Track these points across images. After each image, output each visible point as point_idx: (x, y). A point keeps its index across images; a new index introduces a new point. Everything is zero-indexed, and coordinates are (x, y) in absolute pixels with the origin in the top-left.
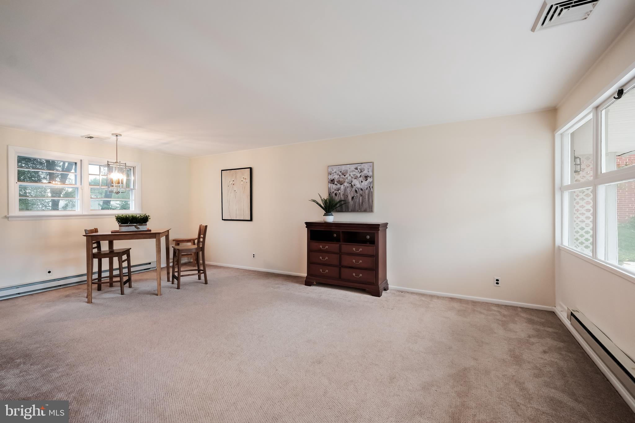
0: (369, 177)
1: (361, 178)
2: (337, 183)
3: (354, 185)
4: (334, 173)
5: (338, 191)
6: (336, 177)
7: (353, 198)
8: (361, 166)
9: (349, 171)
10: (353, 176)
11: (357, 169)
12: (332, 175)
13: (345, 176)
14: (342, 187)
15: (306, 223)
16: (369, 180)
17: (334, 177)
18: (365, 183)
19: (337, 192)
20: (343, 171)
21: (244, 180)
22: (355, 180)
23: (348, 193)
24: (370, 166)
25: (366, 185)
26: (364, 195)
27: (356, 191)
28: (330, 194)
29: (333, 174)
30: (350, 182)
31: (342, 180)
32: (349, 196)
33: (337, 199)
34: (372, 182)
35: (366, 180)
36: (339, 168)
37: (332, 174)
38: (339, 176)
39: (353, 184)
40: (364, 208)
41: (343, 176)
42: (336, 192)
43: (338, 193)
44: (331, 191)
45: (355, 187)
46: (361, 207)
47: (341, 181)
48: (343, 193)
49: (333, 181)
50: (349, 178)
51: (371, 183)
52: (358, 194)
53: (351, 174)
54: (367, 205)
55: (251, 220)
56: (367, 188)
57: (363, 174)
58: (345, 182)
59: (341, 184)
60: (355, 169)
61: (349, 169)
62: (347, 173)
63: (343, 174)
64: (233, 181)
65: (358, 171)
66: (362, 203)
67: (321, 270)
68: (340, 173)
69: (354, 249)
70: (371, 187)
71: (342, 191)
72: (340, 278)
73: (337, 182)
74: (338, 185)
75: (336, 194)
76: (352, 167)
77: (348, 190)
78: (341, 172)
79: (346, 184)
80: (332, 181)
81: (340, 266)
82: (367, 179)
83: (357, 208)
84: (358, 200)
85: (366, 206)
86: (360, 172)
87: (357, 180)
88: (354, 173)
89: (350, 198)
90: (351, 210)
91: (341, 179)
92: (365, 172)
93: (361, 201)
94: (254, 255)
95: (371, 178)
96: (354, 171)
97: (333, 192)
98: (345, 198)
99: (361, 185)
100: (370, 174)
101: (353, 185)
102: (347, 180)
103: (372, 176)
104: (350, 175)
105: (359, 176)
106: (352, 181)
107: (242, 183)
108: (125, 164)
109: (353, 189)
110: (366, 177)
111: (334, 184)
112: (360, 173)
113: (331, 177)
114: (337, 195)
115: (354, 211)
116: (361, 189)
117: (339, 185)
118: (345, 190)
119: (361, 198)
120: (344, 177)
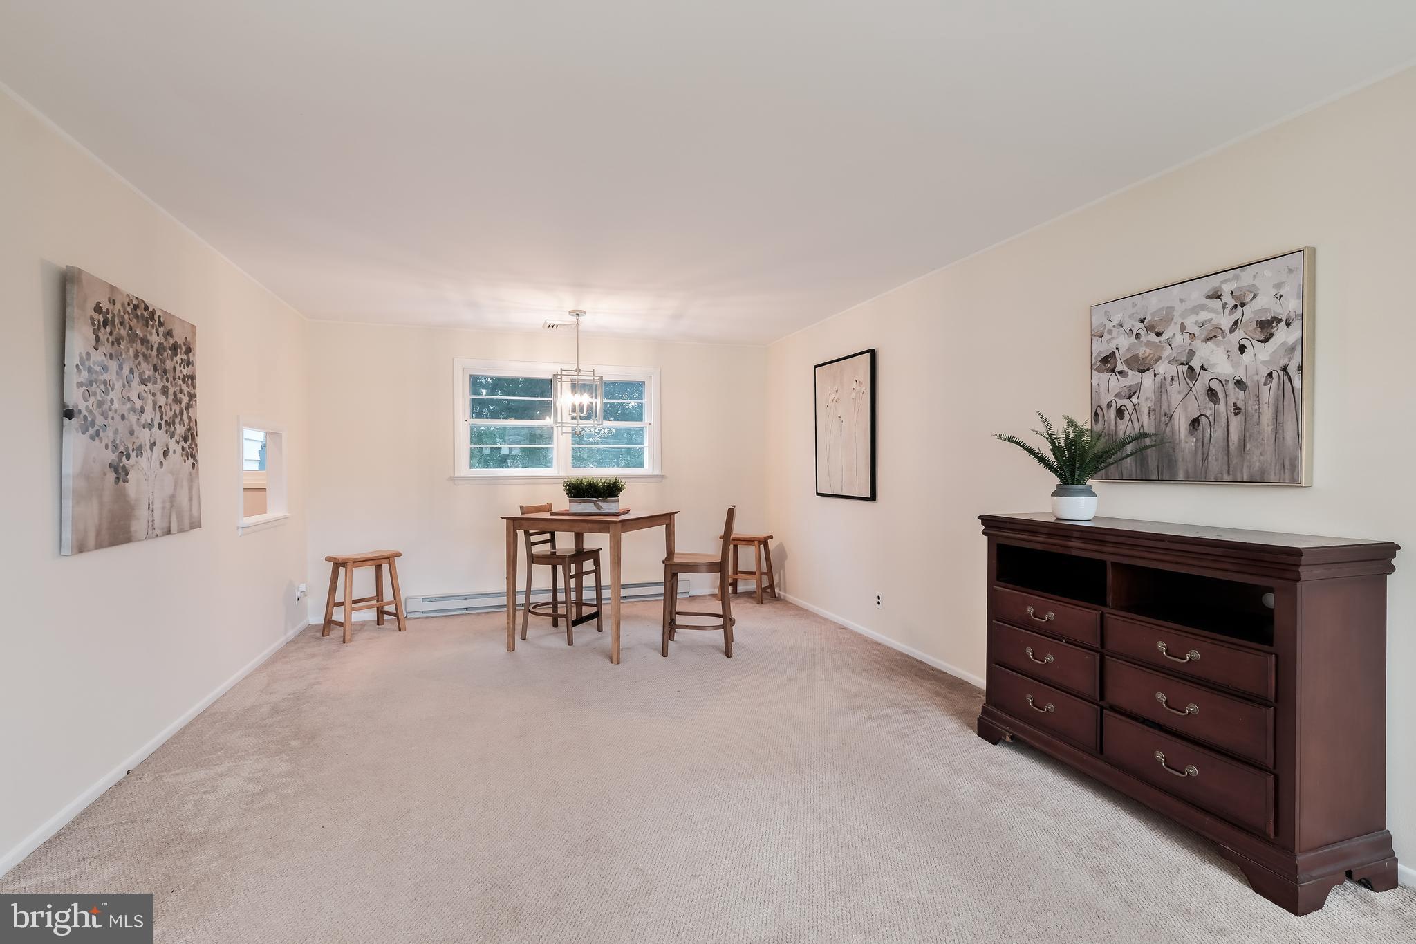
0: (1283, 324)
1: (1240, 333)
2: (1126, 369)
3: (1202, 368)
4: (1115, 331)
5: (1130, 398)
6: (1123, 343)
7: (1195, 423)
8: (1237, 278)
9: (1176, 314)
10: (1196, 331)
11: (1219, 297)
12: (1106, 336)
13: (1159, 334)
14: (1148, 381)
15: (985, 519)
16: (1282, 335)
17: (1112, 347)
18: (1261, 357)
19: (1126, 402)
20: (1153, 314)
21: (858, 388)
22: (1209, 343)
23: (1174, 403)
24: (1291, 271)
25: (1264, 363)
26: (1252, 408)
27: (1212, 393)
28: (1096, 414)
29: (1110, 332)
30: (1184, 359)
31: (1148, 351)
32: (1176, 416)
33: (1125, 428)
34: (1305, 345)
35: (1265, 341)
36: (1134, 305)
37: (1106, 334)
38: (1133, 339)
39: (1196, 364)
40: (1249, 467)
41: (1153, 337)
42: (1120, 402)
43: (1130, 407)
44: (1100, 398)
45: (1204, 378)
46: (1235, 461)
47: (1141, 356)
48: (1150, 404)
49: (1109, 362)
50: (1180, 339)
51: (1292, 349)
52: (1221, 407)
53: (1190, 322)
54: (1269, 449)
55: (873, 498)
56: (1270, 375)
57: (1250, 313)
58: (1159, 359)
59: (1142, 371)
60: (1210, 297)
61: (1181, 301)
62: (1168, 318)
63: (1150, 328)
64: (837, 391)
65: (1225, 304)
66: (1243, 445)
67: (1030, 699)
68: (1139, 327)
69: (1162, 646)
70: (1292, 370)
71: (1145, 400)
72: (1102, 752)
73: (1128, 362)
74: (1131, 372)
75: (1120, 413)
76: (1197, 293)
77: (1175, 393)
78: (1142, 321)
79: (1162, 368)
80: (1107, 362)
81: (1102, 702)
82: (1272, 335)
83: (1215, 465)
84: (1218, 433)
85: (1261, 455)
86: (1236, 306)
87: (1218, 345)
88: (1204, 316)
89: (1181, 424)
90: (1187, 472)
91: (1143, 351)
92: (1263, 304)
93: (1234, 436)
94: (879, 598)
95: (1296, 324)
96: (1203, 307)
97: (1109, 405)
98: (1157, 425)
99: (1236, 365)
100: (1292, 305)
101: (1197, 369)
102: (1167, 352)
103: (1306, 316)
104: (1183, 327)
105: (1226, 322)
106: (1192, 353)
107: (854, 394)
108: (593, 371)
109: (1200, 386)
110: (1266, 327)
111: (1113, 371)
112: (1230, 313)
113: (1103, 348)
114: (1127, 415)
115: (1198, 478)
116: (1239, 383)
117: (1133, 377)
118: (1161, 390)
119: (1235, 422)
120: (1157, 339)
